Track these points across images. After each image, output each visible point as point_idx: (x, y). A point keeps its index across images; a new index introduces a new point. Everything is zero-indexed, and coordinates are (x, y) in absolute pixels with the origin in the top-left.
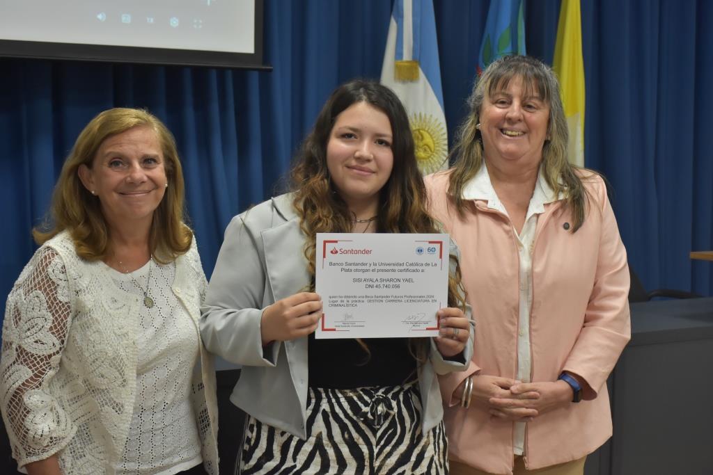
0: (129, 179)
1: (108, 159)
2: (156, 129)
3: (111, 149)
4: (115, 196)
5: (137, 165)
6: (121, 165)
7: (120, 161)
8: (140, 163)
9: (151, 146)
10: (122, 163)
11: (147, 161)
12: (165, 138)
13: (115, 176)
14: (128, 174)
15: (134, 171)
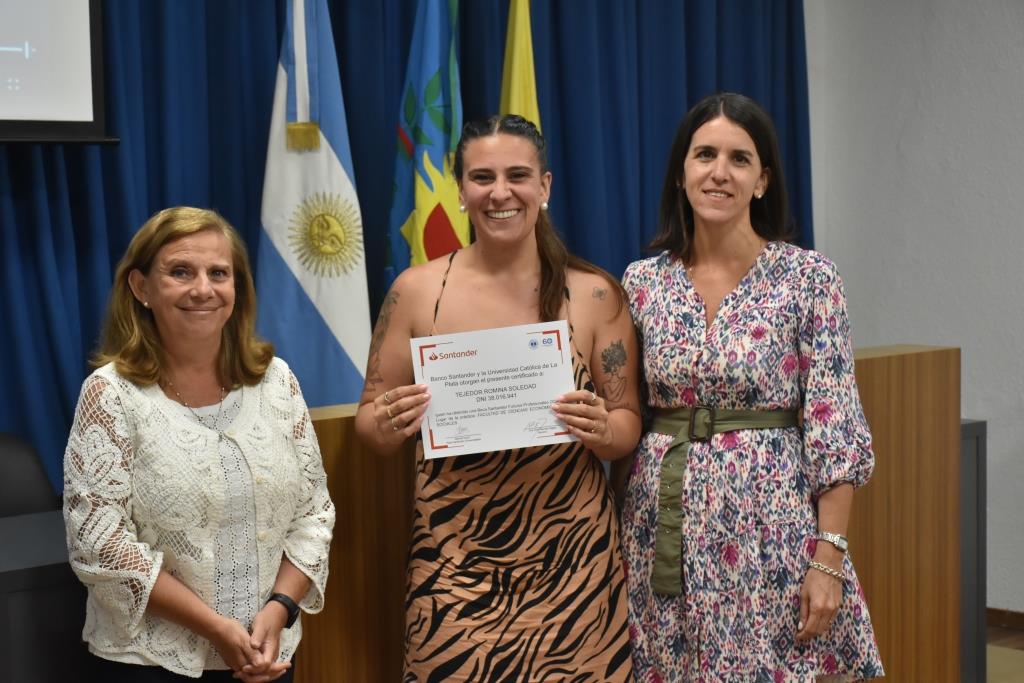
0: (194, 293)
1: (170, 267)
2: (226, 235)
3: (175, 254)
4: (176, 312)
5: (204, 276)
6: (184, 275)
7: (183, 270)
8: (208, 274)
9: (221, 255)
10: (187, 274)
11: (215, 272)
12: (235, 245)
13: (176, 287)
14: (193, 286)
15: (200, 283)
